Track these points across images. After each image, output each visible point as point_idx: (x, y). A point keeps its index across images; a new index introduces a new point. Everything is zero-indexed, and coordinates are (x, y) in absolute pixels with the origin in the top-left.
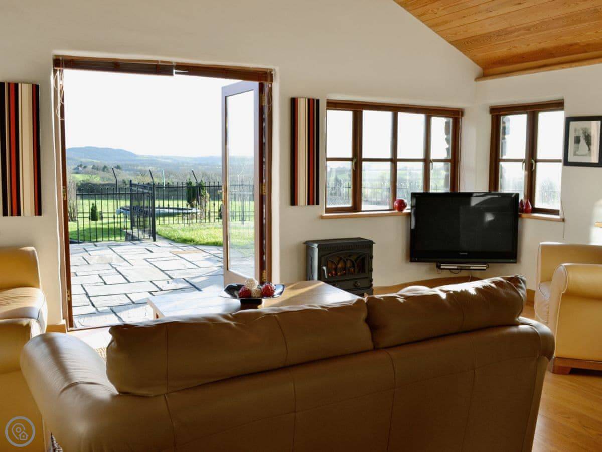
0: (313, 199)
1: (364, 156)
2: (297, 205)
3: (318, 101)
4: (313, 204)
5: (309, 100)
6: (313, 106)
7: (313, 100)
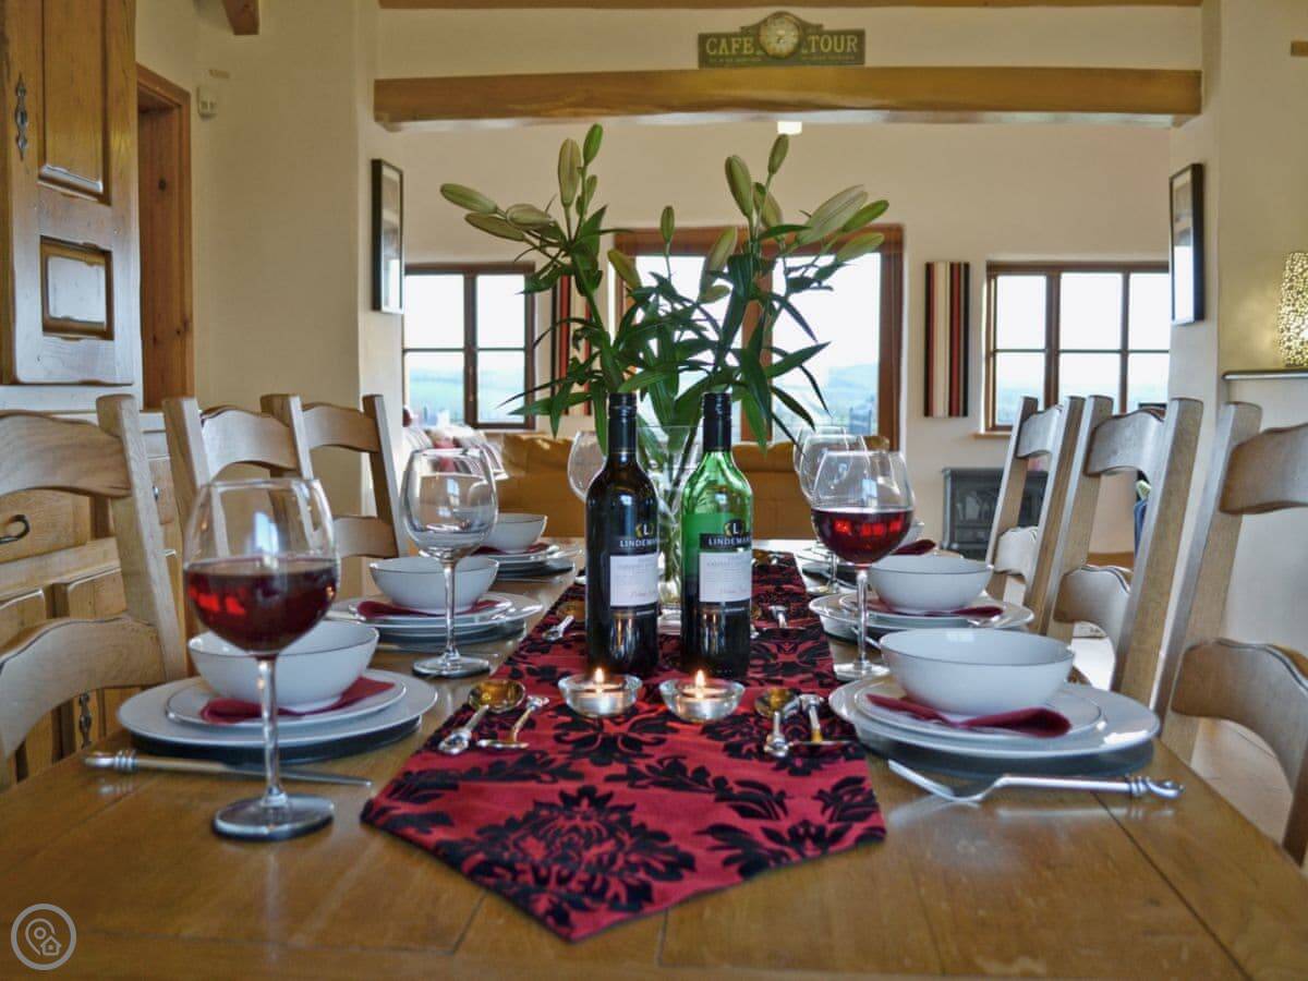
0: (959, 406)
1: (1062, 347)
2: (932, 415)
3: (967, 266)
4: (958, 415)
5: (952, 266)
6: (960, 274)
7: (959, 265)
